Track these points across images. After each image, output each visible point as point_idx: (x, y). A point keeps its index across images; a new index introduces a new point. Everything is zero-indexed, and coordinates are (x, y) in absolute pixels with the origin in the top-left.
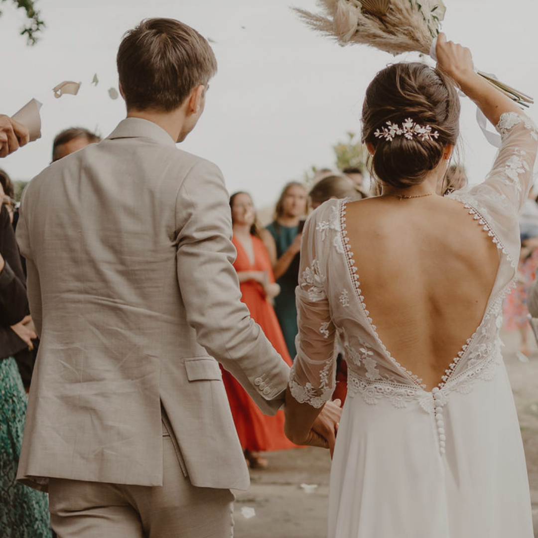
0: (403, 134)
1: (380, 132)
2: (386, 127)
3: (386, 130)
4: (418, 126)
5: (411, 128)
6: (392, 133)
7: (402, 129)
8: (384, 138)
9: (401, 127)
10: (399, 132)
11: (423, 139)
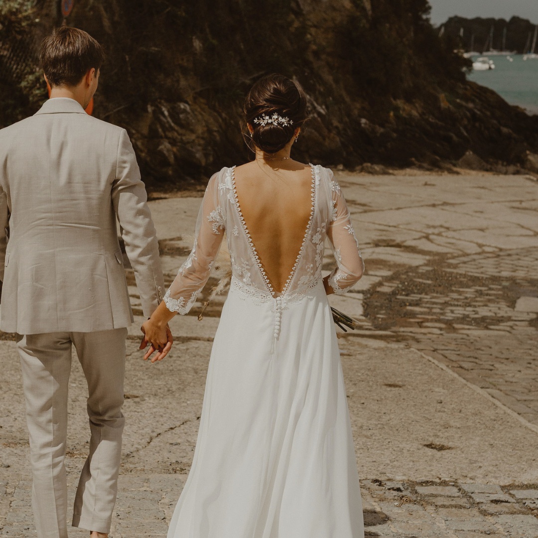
0: (272, 122)
1: (258, 120)
2: (262, 117)
3: (261, 119)
4: (280, 118)
5: (277, 119)
6: (266, 122)
7: (272, 119)
8: (259, 124)
9: (270, 118)
10: (270, 121)
11: (283, 126)
